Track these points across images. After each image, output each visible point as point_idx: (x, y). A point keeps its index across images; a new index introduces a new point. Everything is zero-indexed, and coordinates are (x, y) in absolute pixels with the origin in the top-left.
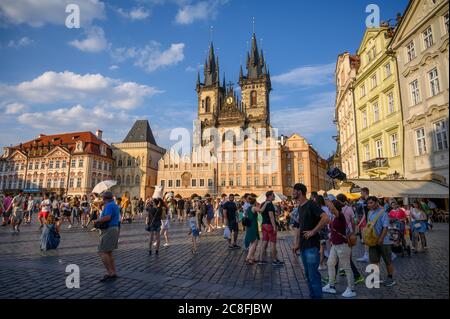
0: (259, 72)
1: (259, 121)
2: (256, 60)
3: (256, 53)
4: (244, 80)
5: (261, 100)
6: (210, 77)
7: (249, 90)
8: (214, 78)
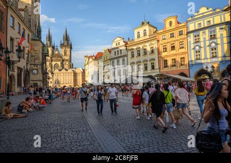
0: (68, 43)
1: (67, 61)
2: (67, 38)
3: (67, 35)
4: (62, 45)
5: (68, 53)
6: (48, 43)
7: (64, 49)
8: (50, 43)
